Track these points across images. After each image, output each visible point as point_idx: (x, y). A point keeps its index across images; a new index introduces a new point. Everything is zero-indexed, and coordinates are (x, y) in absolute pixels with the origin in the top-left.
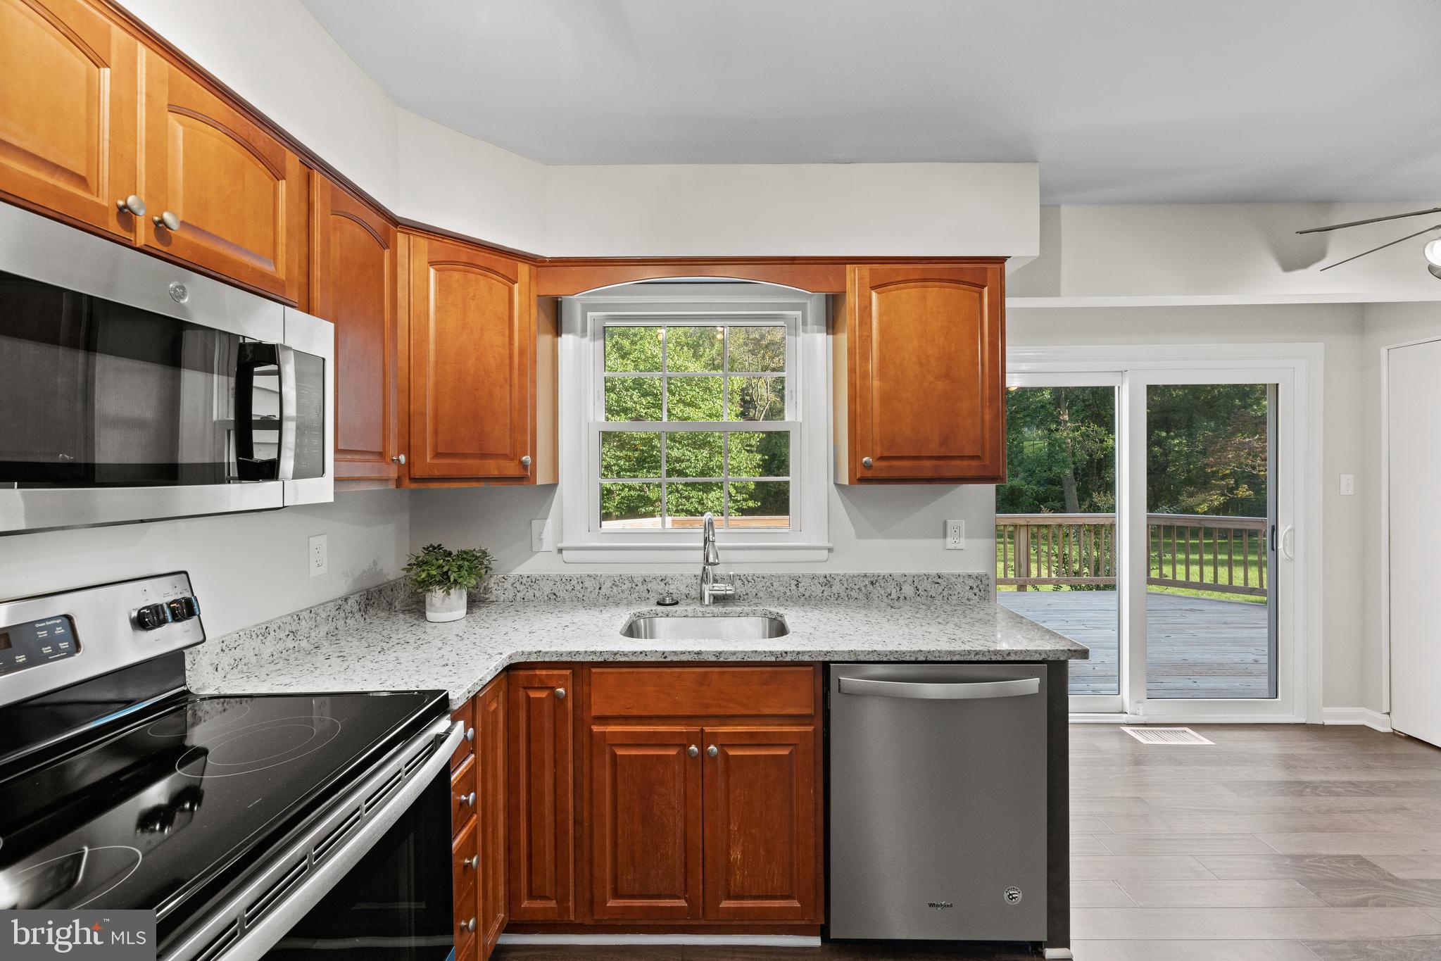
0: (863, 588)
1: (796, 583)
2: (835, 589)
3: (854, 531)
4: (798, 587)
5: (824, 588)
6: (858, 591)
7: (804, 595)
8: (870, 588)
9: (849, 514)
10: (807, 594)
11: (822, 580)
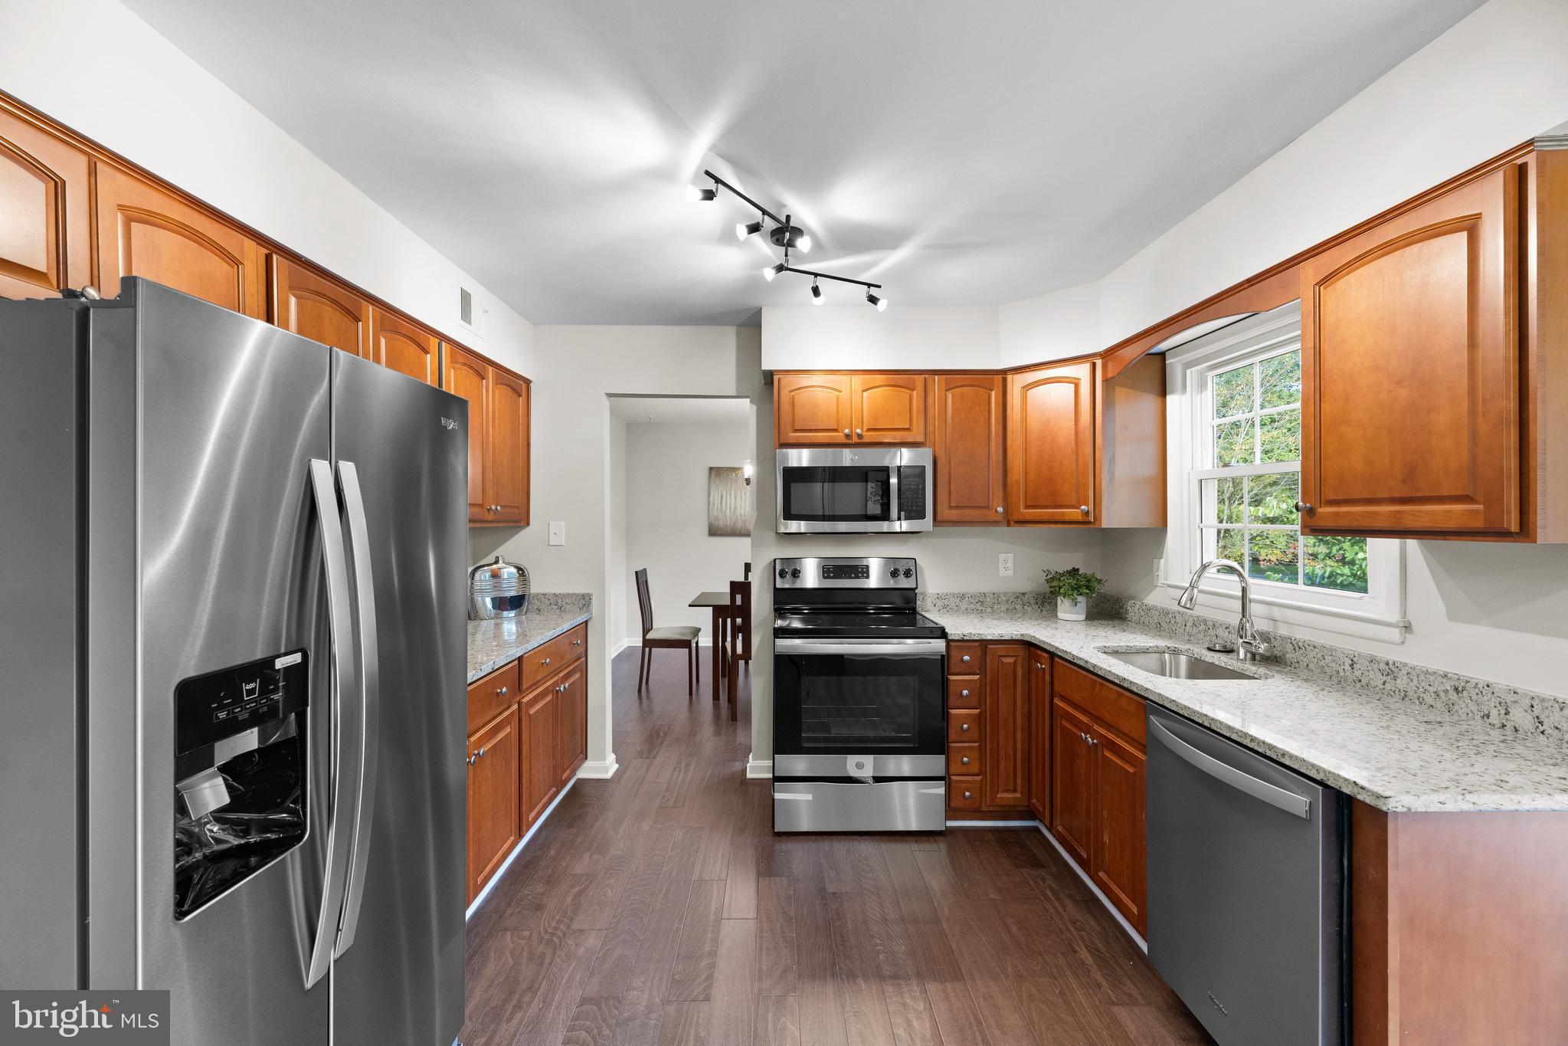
0: (1442, 694)
1: (1351, 662)
2: (1401, 683)
3: (1445, 609)
4: (1353, 669)
5: (1385, 678)
6: (1433, 695)
7: (1360, 681)
8: (1453, 696)
9: (1437, 585)
10: (1364, 681)
11: (1382, 666)
